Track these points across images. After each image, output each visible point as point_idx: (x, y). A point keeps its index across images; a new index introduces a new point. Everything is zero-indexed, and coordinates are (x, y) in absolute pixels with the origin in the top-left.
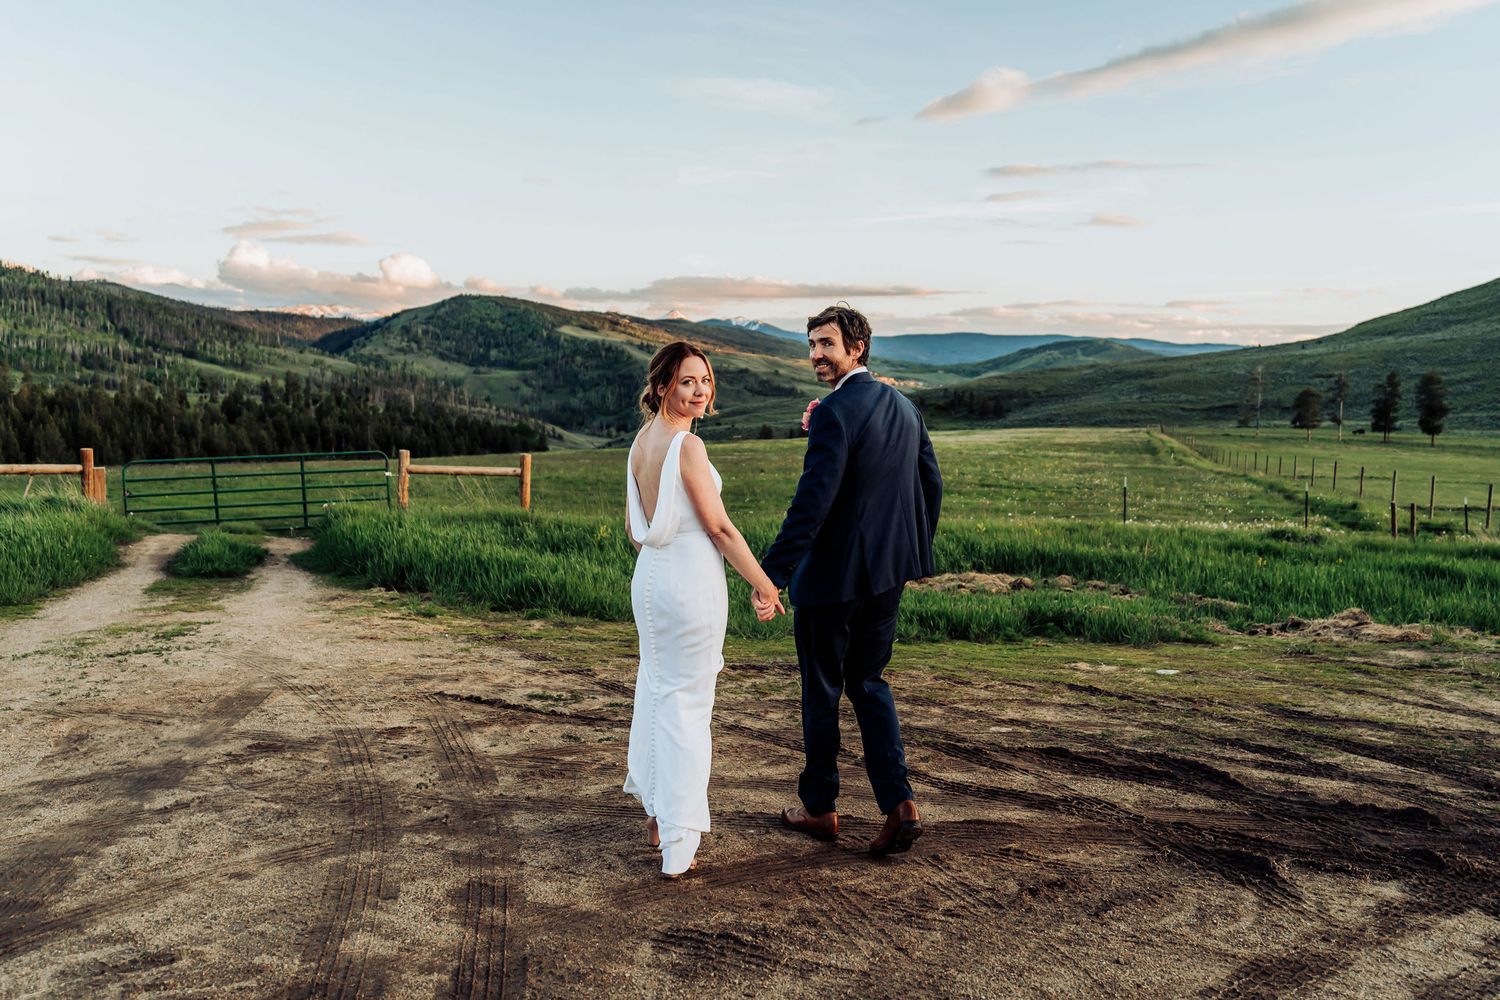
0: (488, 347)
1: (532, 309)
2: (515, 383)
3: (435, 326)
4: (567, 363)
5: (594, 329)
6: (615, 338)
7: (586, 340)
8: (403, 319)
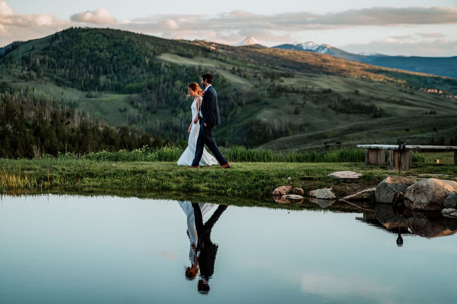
0: (98, 74)
1: (136, 40)
2: (123, 106)
3: (51, 56)
4: (168, 86)
5: (190, 57)
6: (209, 65)
7: (184, 66)
8: (22, 49)
